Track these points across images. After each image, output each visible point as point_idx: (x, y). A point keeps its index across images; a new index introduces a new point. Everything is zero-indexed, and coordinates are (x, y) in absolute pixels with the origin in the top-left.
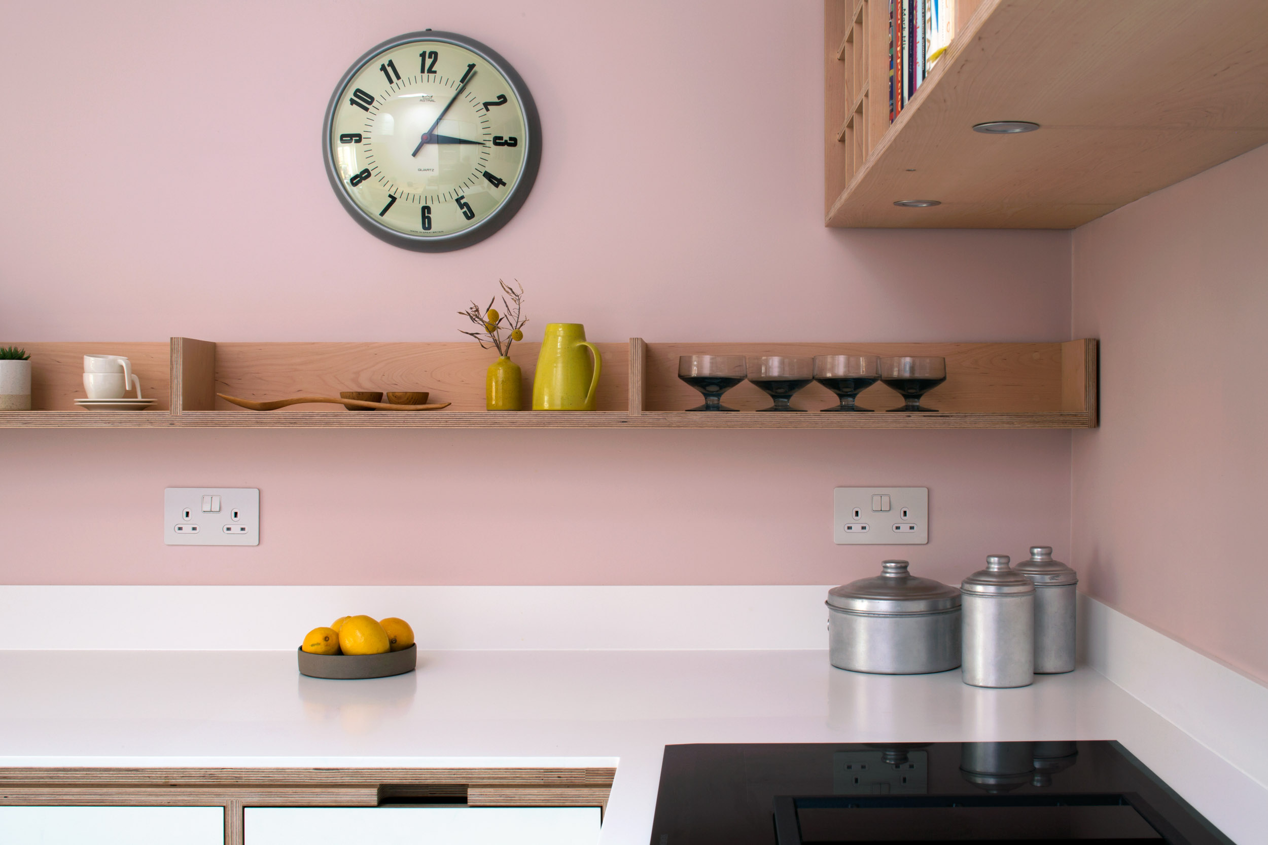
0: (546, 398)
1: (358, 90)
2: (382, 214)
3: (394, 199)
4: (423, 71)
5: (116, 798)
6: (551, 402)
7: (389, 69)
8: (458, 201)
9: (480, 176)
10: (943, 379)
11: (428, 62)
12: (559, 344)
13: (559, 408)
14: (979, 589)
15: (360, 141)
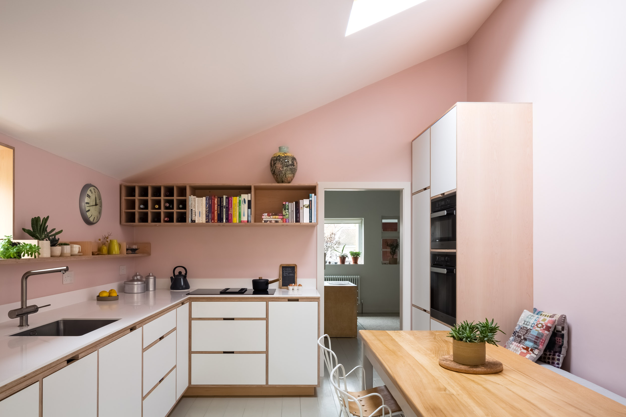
1: (88, 194)
2: (89, 218)
3: (92, 215)
4: (94, 192)
6: (115, 253)
7: (91, 191)
8: (97, 216)
9: (99, 212)
11: (94, 190)
12: (115, 242)
15: (89, 204)
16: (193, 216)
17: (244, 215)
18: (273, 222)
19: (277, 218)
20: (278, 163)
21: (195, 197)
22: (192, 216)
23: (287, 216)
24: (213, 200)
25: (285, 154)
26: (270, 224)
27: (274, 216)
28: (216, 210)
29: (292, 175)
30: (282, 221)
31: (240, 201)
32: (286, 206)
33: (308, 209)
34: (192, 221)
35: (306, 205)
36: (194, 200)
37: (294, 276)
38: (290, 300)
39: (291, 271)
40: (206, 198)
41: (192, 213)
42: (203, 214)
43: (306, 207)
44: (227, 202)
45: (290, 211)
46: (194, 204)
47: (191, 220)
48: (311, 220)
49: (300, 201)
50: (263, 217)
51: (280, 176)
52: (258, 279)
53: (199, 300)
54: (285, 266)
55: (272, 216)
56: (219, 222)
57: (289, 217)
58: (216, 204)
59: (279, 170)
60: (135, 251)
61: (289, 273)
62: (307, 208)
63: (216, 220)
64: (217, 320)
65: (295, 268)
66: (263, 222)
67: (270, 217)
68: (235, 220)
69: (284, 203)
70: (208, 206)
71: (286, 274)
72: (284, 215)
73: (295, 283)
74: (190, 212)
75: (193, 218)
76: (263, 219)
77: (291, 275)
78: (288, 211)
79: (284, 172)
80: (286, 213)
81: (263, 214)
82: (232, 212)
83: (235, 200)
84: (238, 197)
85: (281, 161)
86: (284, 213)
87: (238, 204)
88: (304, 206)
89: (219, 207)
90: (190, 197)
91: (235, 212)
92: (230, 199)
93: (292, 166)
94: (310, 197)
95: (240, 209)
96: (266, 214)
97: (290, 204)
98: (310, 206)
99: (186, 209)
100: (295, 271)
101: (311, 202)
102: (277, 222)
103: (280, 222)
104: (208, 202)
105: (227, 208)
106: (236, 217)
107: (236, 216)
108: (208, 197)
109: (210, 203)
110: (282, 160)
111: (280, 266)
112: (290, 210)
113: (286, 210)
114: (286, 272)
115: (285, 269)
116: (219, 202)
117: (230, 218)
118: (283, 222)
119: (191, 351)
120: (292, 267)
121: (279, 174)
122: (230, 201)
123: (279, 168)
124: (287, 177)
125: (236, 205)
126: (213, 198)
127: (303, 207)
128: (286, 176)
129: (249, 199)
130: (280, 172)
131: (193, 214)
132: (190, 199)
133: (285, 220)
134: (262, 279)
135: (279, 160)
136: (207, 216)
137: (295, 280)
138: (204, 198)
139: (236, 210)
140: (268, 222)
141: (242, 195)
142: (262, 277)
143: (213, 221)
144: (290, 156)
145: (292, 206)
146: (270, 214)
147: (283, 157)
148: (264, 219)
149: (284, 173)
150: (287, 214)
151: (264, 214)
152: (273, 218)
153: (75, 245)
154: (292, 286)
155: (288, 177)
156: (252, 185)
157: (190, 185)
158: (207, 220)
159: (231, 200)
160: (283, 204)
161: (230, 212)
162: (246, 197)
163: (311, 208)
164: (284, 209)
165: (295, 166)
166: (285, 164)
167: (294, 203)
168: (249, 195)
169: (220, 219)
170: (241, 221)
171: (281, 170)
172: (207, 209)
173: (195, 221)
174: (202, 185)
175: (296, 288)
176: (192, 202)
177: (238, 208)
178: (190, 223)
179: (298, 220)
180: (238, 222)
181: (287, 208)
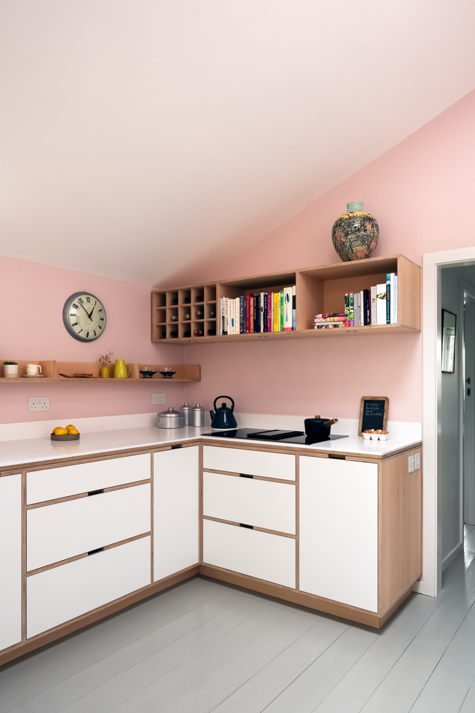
0: (119, 375)
1: (74, 304)
2: (78, 333)
3: (82, 330)
4: (88, 302)
5: (135, 454)
6: (120, 376)
7: (81, 300)
8: (94, 331)
9: (98, 326)
10: (176, 372)
11: (88, 300)
12: (121, 363)
13: (122, 377)
14: (197, 409)
15: (75, 316)
16: (226, 325)
17: (287, 320)
18: (331, 327)
19: (337, 321)
20: (338, 230)
21: (227, 299)
22: (223, 325)
23: (350, 316)
24: (248, 301)
25: (351, 215)
26: (327, 330)
27: (333, 318)
28: (252, 315)
29: (364, 246)
30: (344, 325)
31: (282, 298)
32: (350, 300)
33: (385, 301)
34: (224, 333)
35: (381, 294)
36: (226, 303)
37: (383, 416)
38: (332, 456)
39: (378, 409)
40: (240, 299)
41: (223, 322)
42: (237, 321)
43: (380, 298)
44: (266, 301)
45: (355, 308)
46: (226, 308)
47: (223, 331)
48: (390, 319)
49: (372, 288)
50: (316, 320)
51: (344, 251)
52: (315, 418)
53: (211, 443)
54: (369, 399)
55: (329, 318)
56: (255, 332)
57: (354, 318)
58: (252, 306)
59: (341, 242)
60: (171, 376)
61: (374, 411)
62: (383, 299)
63: (252, 330)
64: (231, 475)
65: (386, 403)
66: (316, 327)
67: (325, 320)
68: (276, 327)
69: (346, 295)
70: (243, 309)
71: (369, 413)
72: (347, 315)
73: (383, 429)
74: (222, 320)
75: (225, 328)
76: (315, 323)
77: (377, 414)
78: (352, 307)
79: (348, 244)
80: (349, 311)
81: (316, 316)
82: (271, 316)
83: (276, 297)
84: (280, 293)
85: (342, 227)
86: (346, 311)
87: (279, 304)
88: (377, 296)
89: (255, 310)
90: (221, 299)
91: (275, 315)
92: (269, 297)
93: (361, 232)
94: (387, 280)
95: (282, 310)
96: (321, 316)
97: (355, 295)
98: (387, 296)
99: (215, 317)
100: (385, 408)
101: (388, 288)
102: (335, 326)
103: (340, 326)
104: (243, 305)
105: (266, 311)
106: (278, 324)
107: (278, 321)
108: (243, 297)
109: (245, 305)
110: (343, 224)
111: (362, 399)
112: (355, 305)
113: (350, 306)
114: (369, 410)
115: (368, 404)
116: (255, 302)
117: (269, 324)
118: (346, 326)
119: (202, 515)
120: (380, 401)
121: (342, 249)
122: (269, 299)
123: (341, 239)
124: (355, 252)
125: (277, 305)
126: (248, 297)
127: (375, 298)
128: (352, 250)
129: (294, 294)
130: (343, 246)
131: (225, 323)
132: (222, 303)
133: (347, 323)
134: (319, 419)
135: (340, 225)
136: (241, 325)
137: (384, 423)
138: (238, 299)
139: (278, 313)
140: (324, 327)
141: (285, 289)
142: (320, 416)
143: (248, 331)
144: (358, 216)
145: (359, 298)
146: (327, 314)
147: (346, 219)
148: (317, 324)
149: (349, 246)
150: (350, 313)
151: (318, 315)
152: (330, 322)
153: (31, 365)
154: (378, 433)
155: (357, 251)
156: (296, 272)
157: (220, 282)
158: (242, 330)
159: (271, 299)
160: (345, 297)
161: (269, 317)
162: (290, 291)
163: (388, 299)
164: (346, 305)
165: (368, 231)
166: (349, 230)
167: (362, 292)
168: (294, 287)
169: (257, 329)
170: (283, 328)
171: (344, 240)
172: (242, 315)
173: (227, 332)
174: (234, 280)
175: (383, 437)
176: (224, 306)
177: (280, 309)
178: (222, 336)
179: (367, 321)
180: (280, 330)
181: (352, 303)
